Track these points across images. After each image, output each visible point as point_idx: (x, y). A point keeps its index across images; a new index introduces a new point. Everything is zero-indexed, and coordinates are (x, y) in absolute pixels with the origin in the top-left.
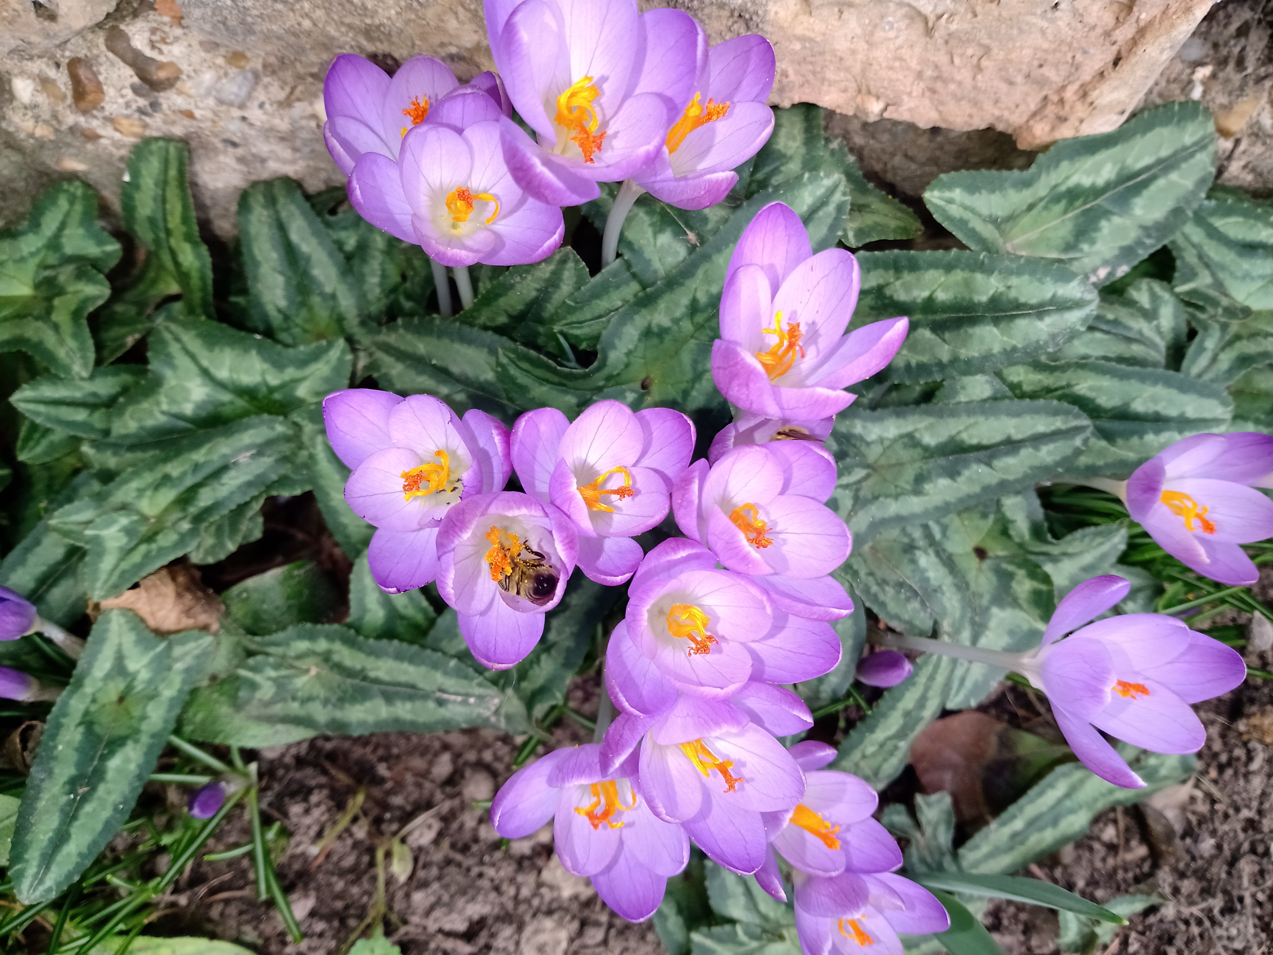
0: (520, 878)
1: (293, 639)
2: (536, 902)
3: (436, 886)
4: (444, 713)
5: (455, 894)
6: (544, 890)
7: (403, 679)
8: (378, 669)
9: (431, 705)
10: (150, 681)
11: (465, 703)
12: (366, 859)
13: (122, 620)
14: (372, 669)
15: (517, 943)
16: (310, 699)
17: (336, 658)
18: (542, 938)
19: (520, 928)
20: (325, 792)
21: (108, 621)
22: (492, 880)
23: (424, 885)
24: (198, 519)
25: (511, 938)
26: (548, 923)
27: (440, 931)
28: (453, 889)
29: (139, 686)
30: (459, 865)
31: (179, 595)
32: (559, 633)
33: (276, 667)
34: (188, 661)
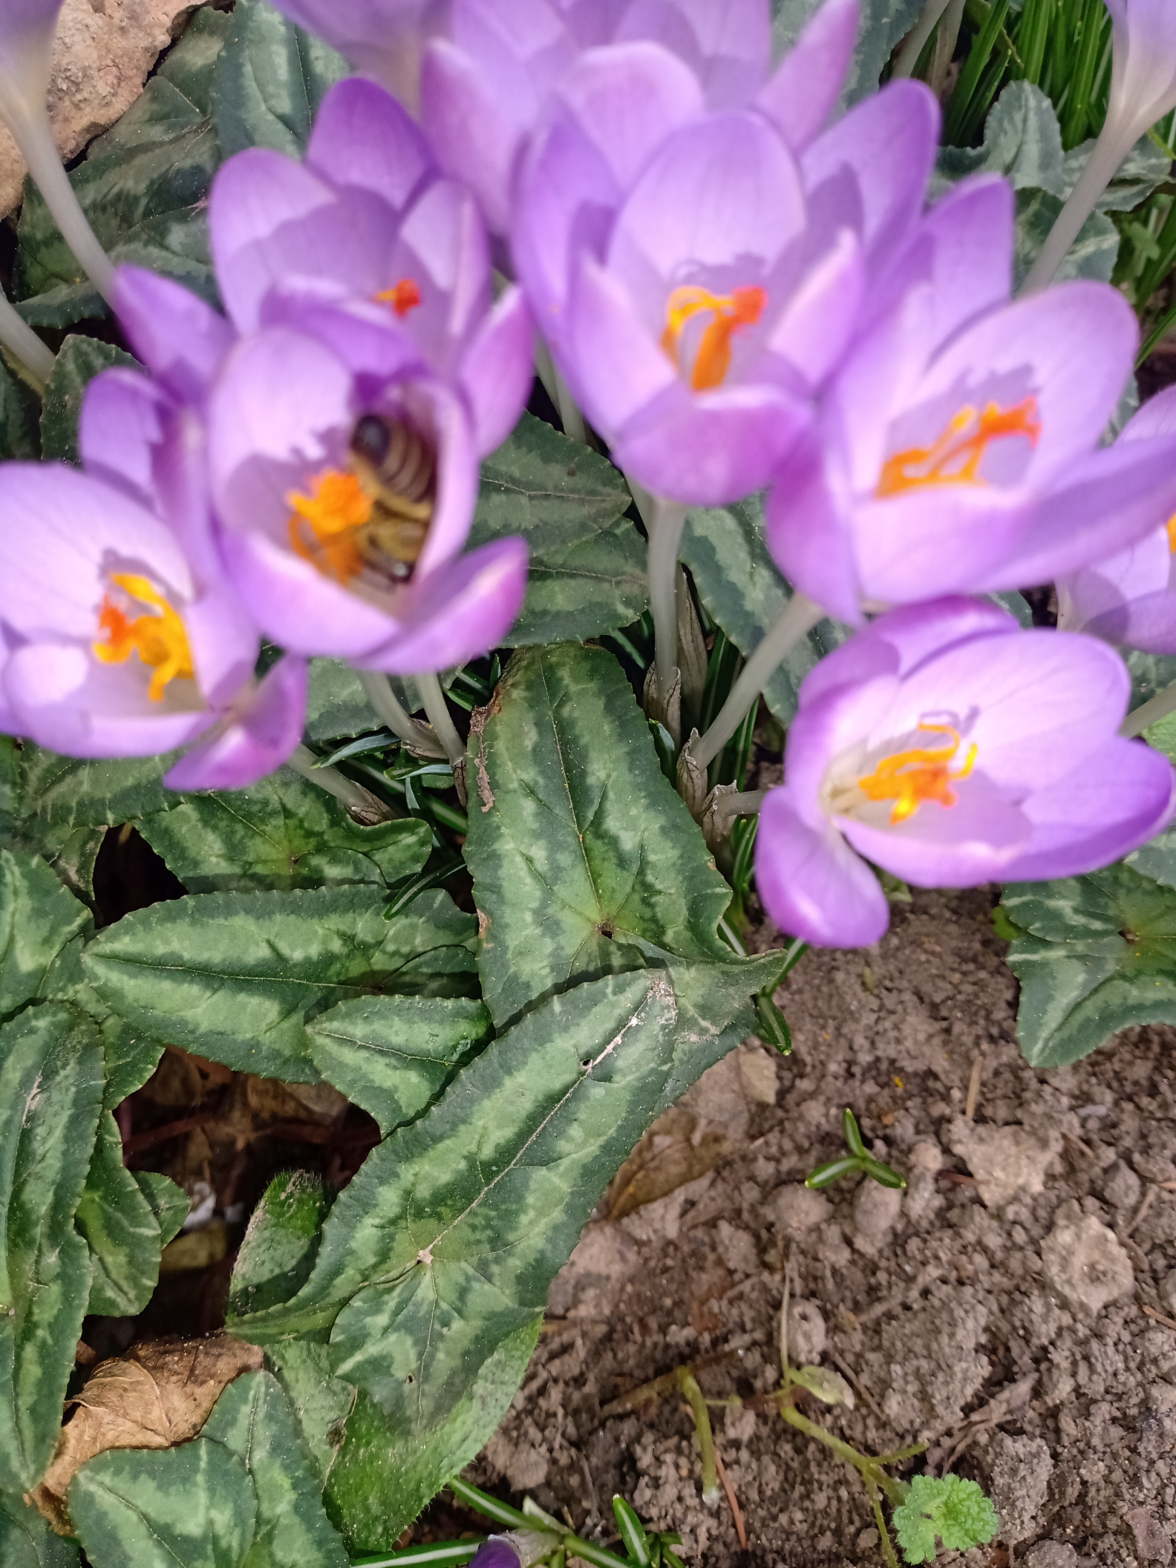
0: (970, 1236)
1: (346, 1239)
2: (1020, 1236)
3: (896, 1369)
4: (623, 1082)
5: (928, 1347)
6: (1010, 1213)
7: (527, 1105)
8: (484, 1134)
9: (598, 1091)
10: (239, 1518)
11: (631, 1034)
12: (786, 1449)
13: (106, 1478)
14: (479, 1146)
15: (1064, 1305)
16: (463, 1292)
17: (423, 1192)
18: (1080, 1261)
19: (1043, 1285)
20: (649, 1438)
21: (90, 1499)
22: (944, 1281)
23: (884, 1385)
24: (55, 1232)
25: (1048, 1306)
26: (1064, 1236)
27: (967, 1410)
28: (918, 1345)
29: (232, 1541)
30: (890, 1316)
31: (155, 1369)
32: (632, 826)
33: (376, 1308)
34: (264, 1434)
